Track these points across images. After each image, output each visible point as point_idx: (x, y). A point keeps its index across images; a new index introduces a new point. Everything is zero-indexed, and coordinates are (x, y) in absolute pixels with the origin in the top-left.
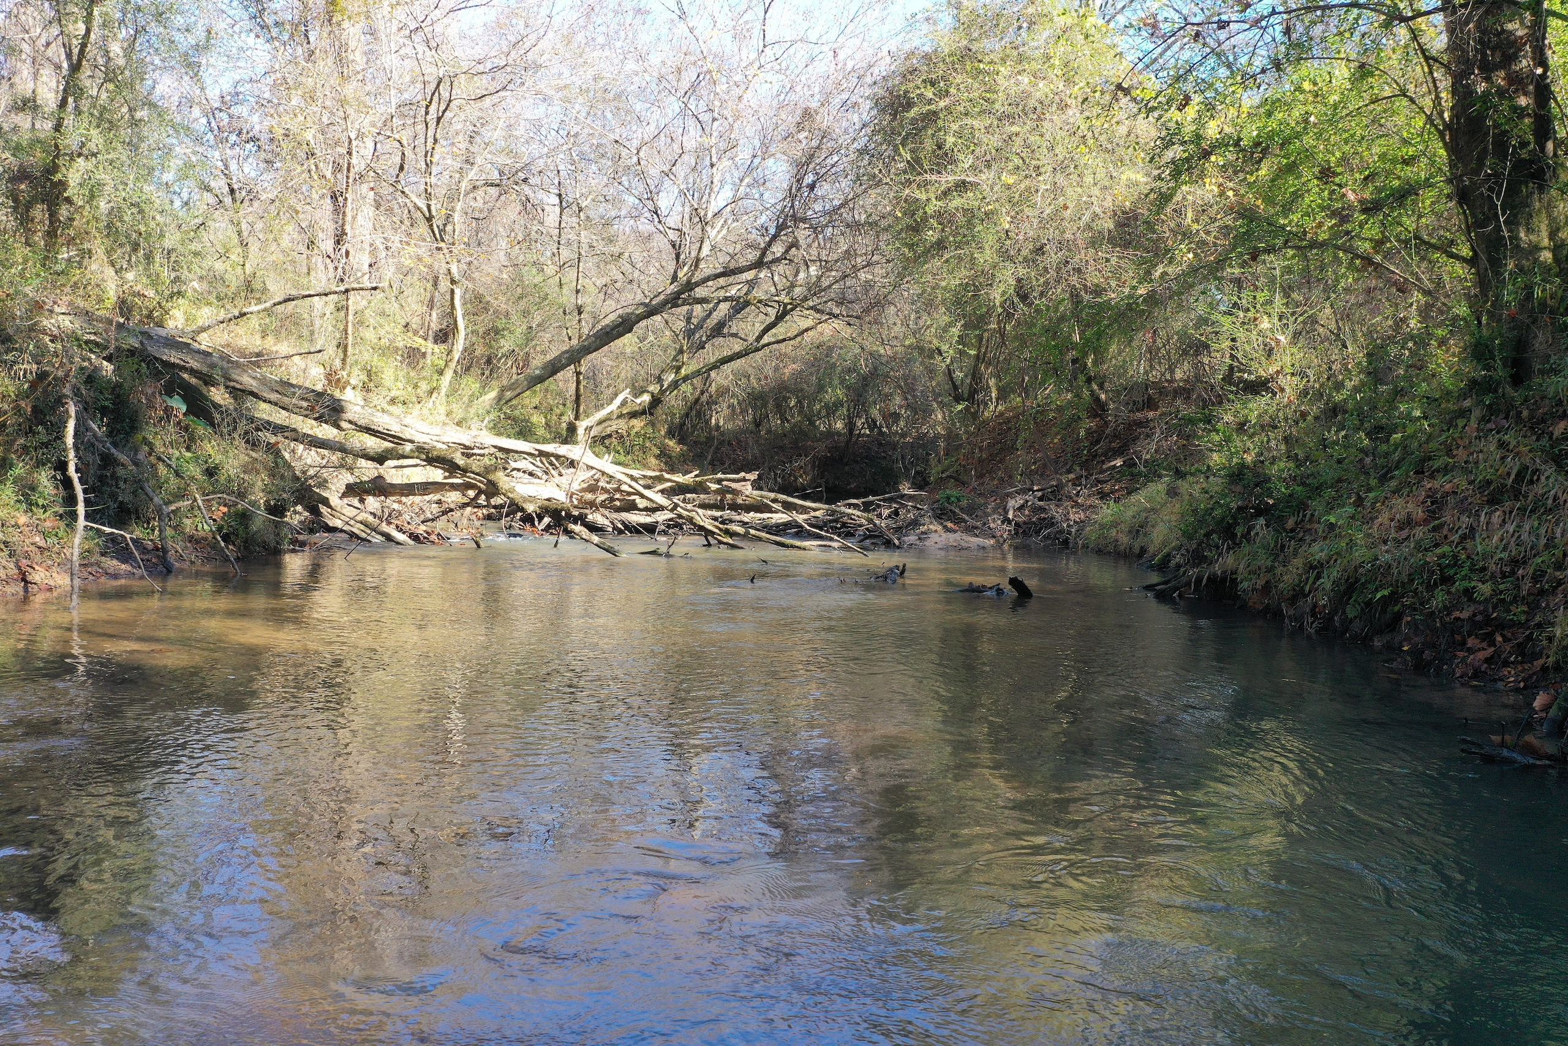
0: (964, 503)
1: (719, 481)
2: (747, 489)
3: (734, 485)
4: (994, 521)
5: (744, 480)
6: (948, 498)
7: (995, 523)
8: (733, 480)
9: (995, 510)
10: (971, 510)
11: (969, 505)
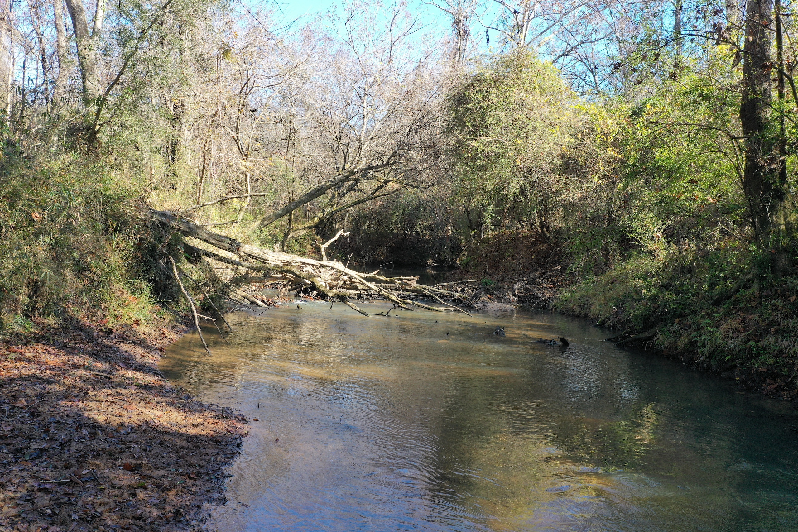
0: (493, 285)
1: (401, 280)
2: (414, 284)
3: (408, 282)
4: (509, 295)
5: (413, 280)
6: (486, 283)
7: (510, 296)
8: (408, 280)
9: (508, 289)
10: (497, 289)
11: (496, 287)
